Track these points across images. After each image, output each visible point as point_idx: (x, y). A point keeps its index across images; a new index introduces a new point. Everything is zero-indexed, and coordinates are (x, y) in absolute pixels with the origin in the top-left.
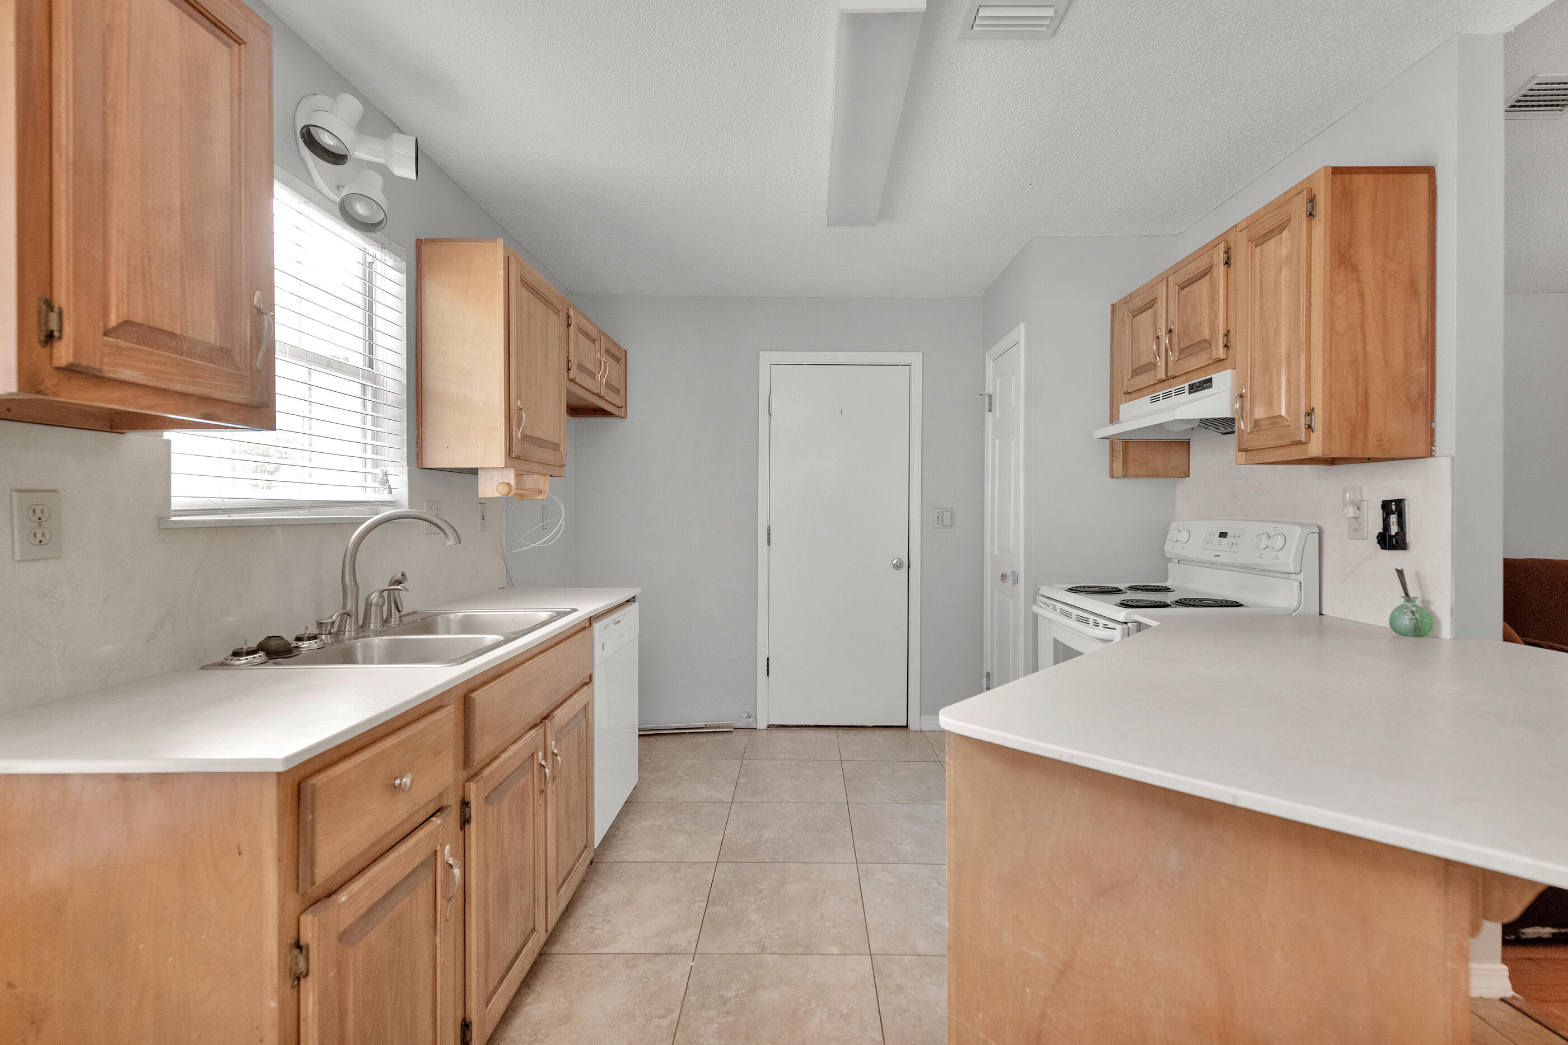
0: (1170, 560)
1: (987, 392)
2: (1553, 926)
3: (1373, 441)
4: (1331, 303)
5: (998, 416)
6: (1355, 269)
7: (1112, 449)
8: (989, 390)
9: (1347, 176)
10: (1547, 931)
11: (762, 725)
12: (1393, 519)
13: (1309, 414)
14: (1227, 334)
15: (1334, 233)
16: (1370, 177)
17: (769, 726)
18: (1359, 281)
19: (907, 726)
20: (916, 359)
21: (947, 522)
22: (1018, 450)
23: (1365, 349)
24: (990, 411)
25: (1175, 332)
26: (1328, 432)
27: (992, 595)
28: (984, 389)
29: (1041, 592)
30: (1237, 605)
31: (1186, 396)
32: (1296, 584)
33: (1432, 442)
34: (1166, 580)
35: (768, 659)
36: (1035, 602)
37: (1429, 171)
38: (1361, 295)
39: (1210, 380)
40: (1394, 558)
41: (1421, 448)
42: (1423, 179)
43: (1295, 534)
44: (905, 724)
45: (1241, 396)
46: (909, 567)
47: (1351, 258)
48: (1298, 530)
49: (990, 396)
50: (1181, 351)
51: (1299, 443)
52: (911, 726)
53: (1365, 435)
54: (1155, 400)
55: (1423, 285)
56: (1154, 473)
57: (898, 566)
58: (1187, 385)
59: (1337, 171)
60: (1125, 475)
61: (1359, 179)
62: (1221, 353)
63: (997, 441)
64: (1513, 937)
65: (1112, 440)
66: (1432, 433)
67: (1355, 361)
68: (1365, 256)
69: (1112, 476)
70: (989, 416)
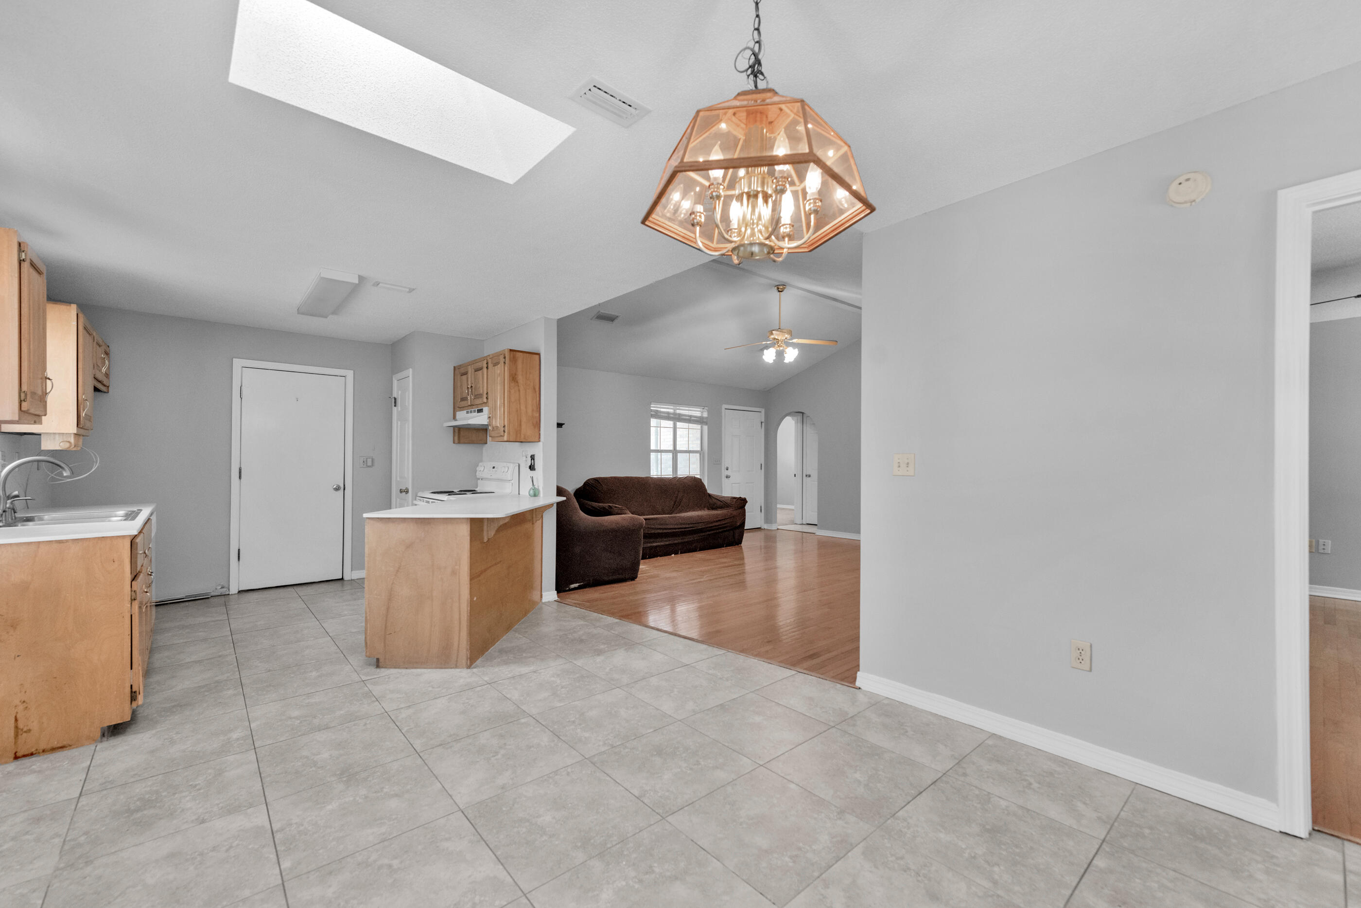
0: (479, 479)
1: (393, 396)
2: (579, 583)
3: (522, 436)
4: (509, 392)
5: (399, 409)
6: (517, 382)
7: (454, 431)
8: (395, 395)
9: (514, 353)
10: (576, 585)
11: (234, 590)
12: (533, 461)
13: (504, 427)
14: (487, 394)
15: (510, 370)
16: (521, 354)
17: (239, 592)
18: (518, 386)
19: (342, 579)
20: (350, 374)
21: (369, 463)
22: (409, 429)
23: (520, 407)
24: (395, 406)
25: (474, 387)
26: (509, 433)
27: (396, 502)
28: (392, 394)
29: (418, 495)
30: (493, 493)
31: (476, 414)
32: (511, 484)
33: (540, 438)
34: (477, 488)
35: (239, 550)
36: (416, 500)
37: (539, 354)
38: (519, 391)
39: (482, 409)
40: (532, 473)
41: (537, 439)
42: (538, 356)
43: (511, 466)
44: (341, 577)
45: (489, 417)
46: (344, 489)
47: (516, 378)
48: (512, 465)
49: (395, 399)
50: (475, 396)
51: (501, 436)
52: (346, 578)
53: (520, 434)
54: (467, 412)
55: (537, 389)
56: (471, 442)
57: (337, 489)
58: (476, 409)
59: (511, 350)
60: (459, 443)
61: (518, 354)
62: (485, 400)
63: (399, 422)
64: (568, 589)
65: (454, 427)
66: (540, 434)
67: (517, 411)
68: (520, 378)
69: (454, 443)
70: (395, 409)
